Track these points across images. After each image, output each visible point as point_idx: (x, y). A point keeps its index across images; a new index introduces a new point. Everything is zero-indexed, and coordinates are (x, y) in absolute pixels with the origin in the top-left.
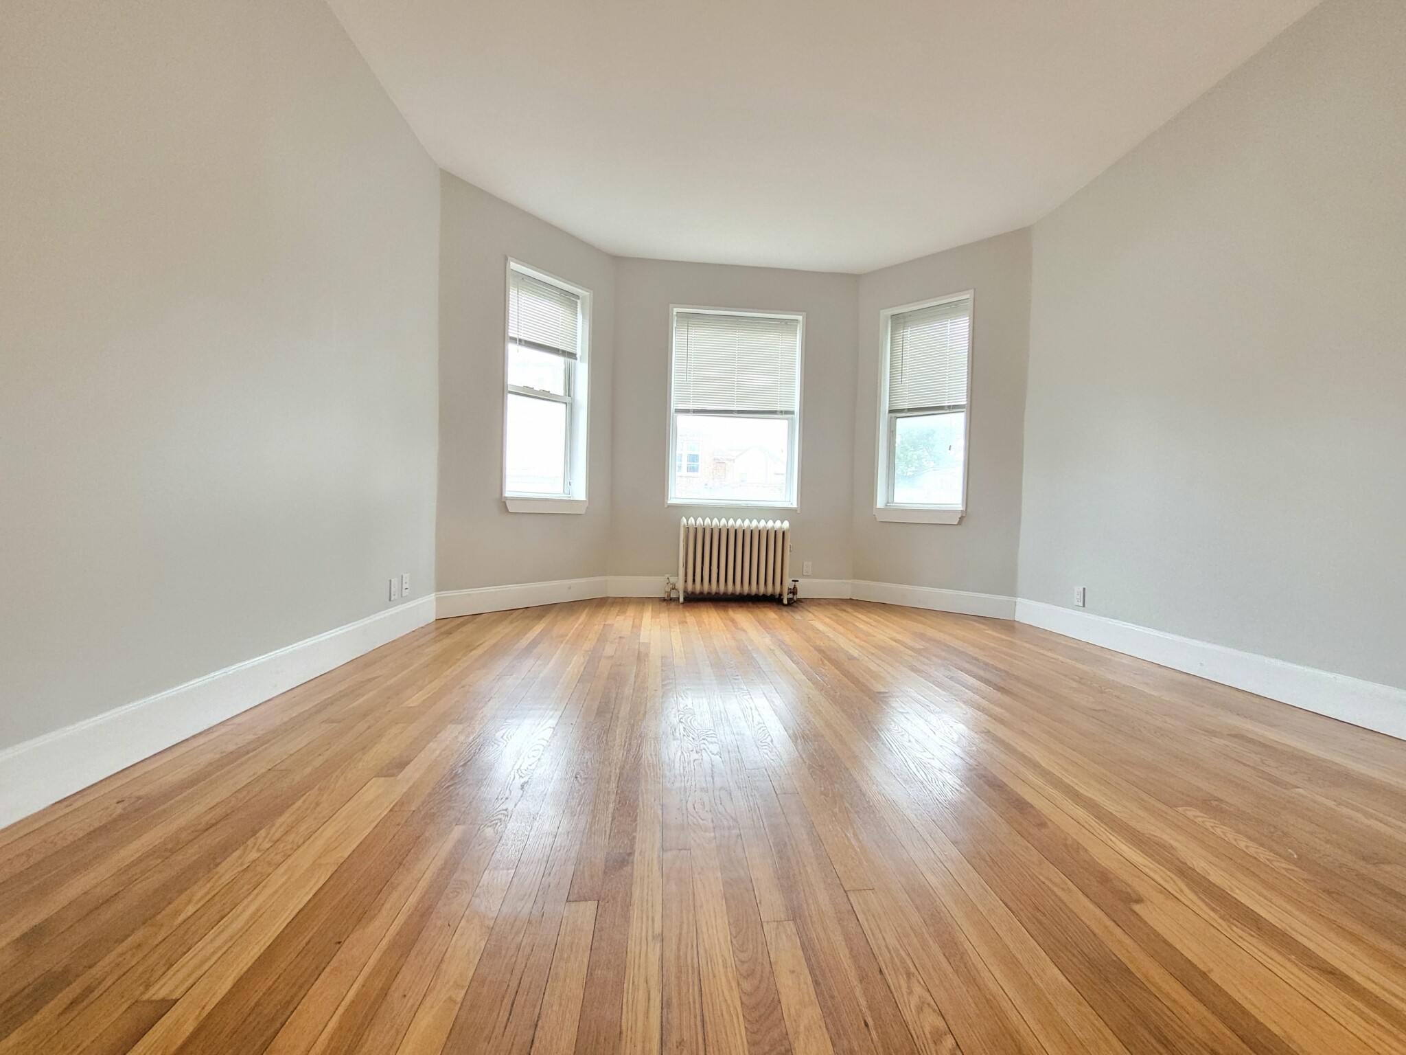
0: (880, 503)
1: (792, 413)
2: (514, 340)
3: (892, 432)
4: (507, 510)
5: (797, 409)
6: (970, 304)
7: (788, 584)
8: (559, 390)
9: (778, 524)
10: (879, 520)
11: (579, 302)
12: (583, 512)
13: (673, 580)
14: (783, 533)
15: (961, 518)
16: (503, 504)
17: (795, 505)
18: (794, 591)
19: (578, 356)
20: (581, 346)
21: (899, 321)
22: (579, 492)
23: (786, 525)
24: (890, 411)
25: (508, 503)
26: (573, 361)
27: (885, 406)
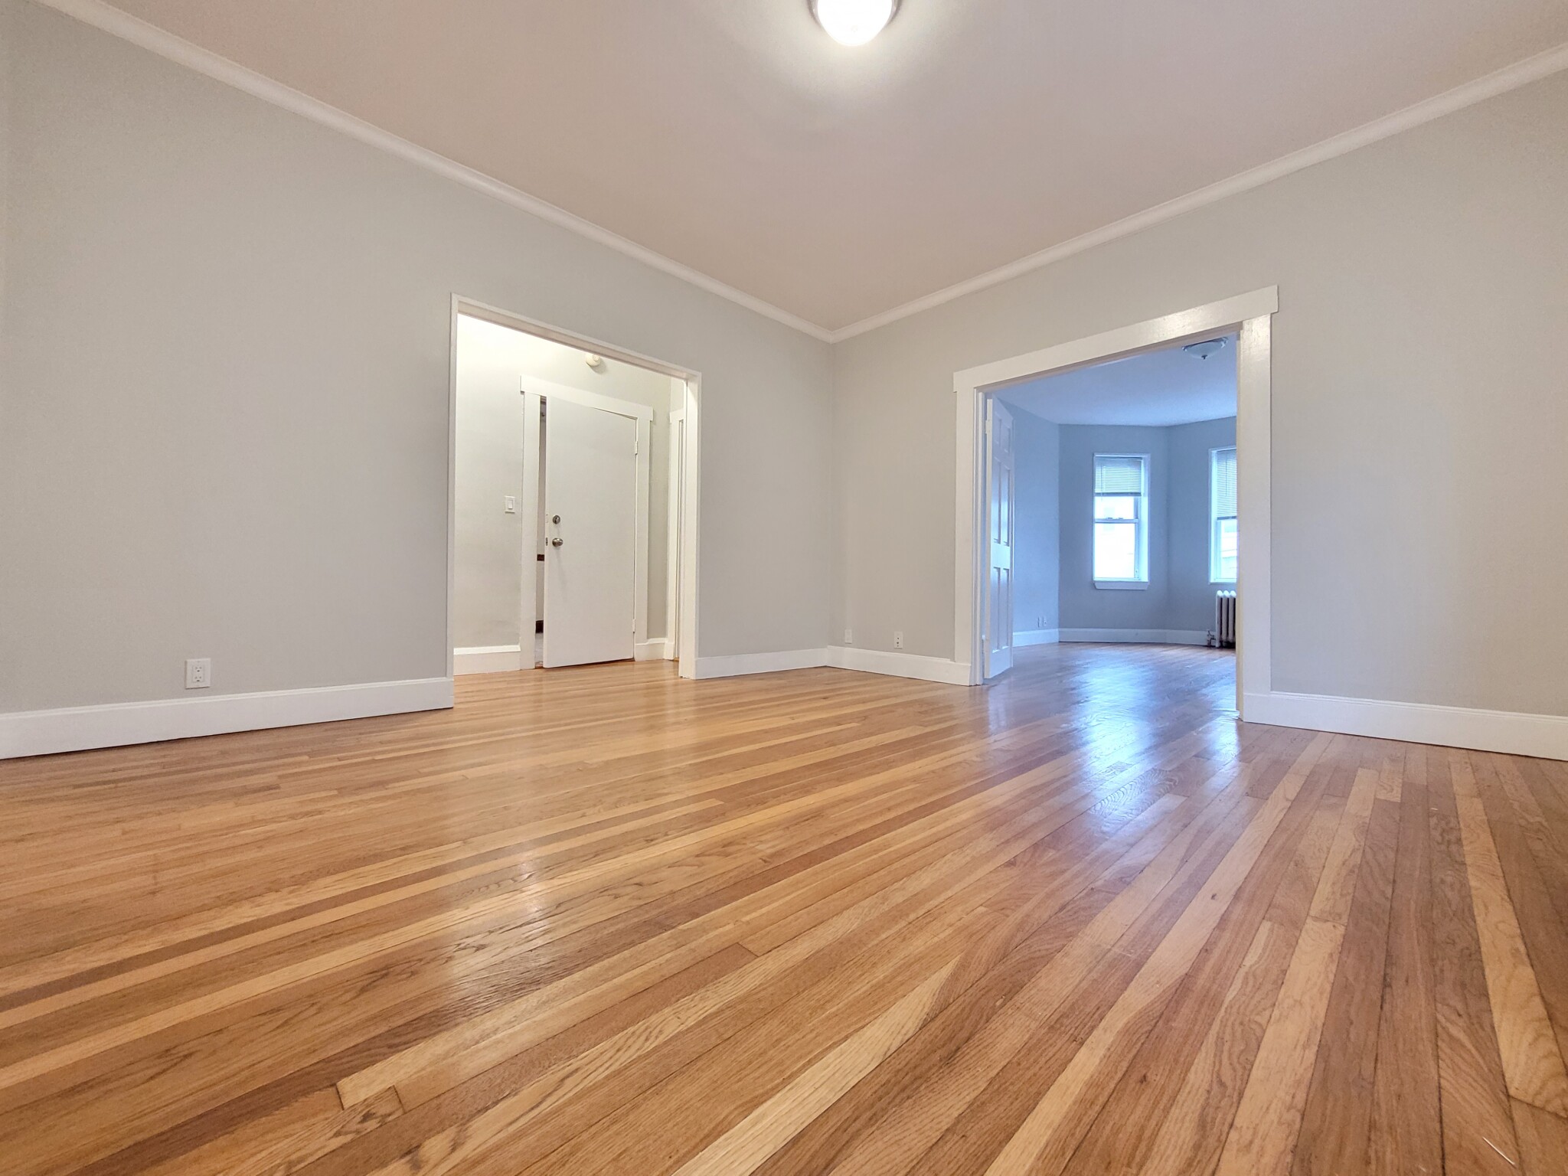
2: (1099, 494)
4: (1095, 587)
8: (1131, 516)
11: (1142, 461)
12: (1146, 589)
13: (1212, 633)
16: (1093, 584)
19: (1142, 494)
20: (1144, 488)
22: (1144, 577)
25: (1096, 584)
26: (1139, 497)
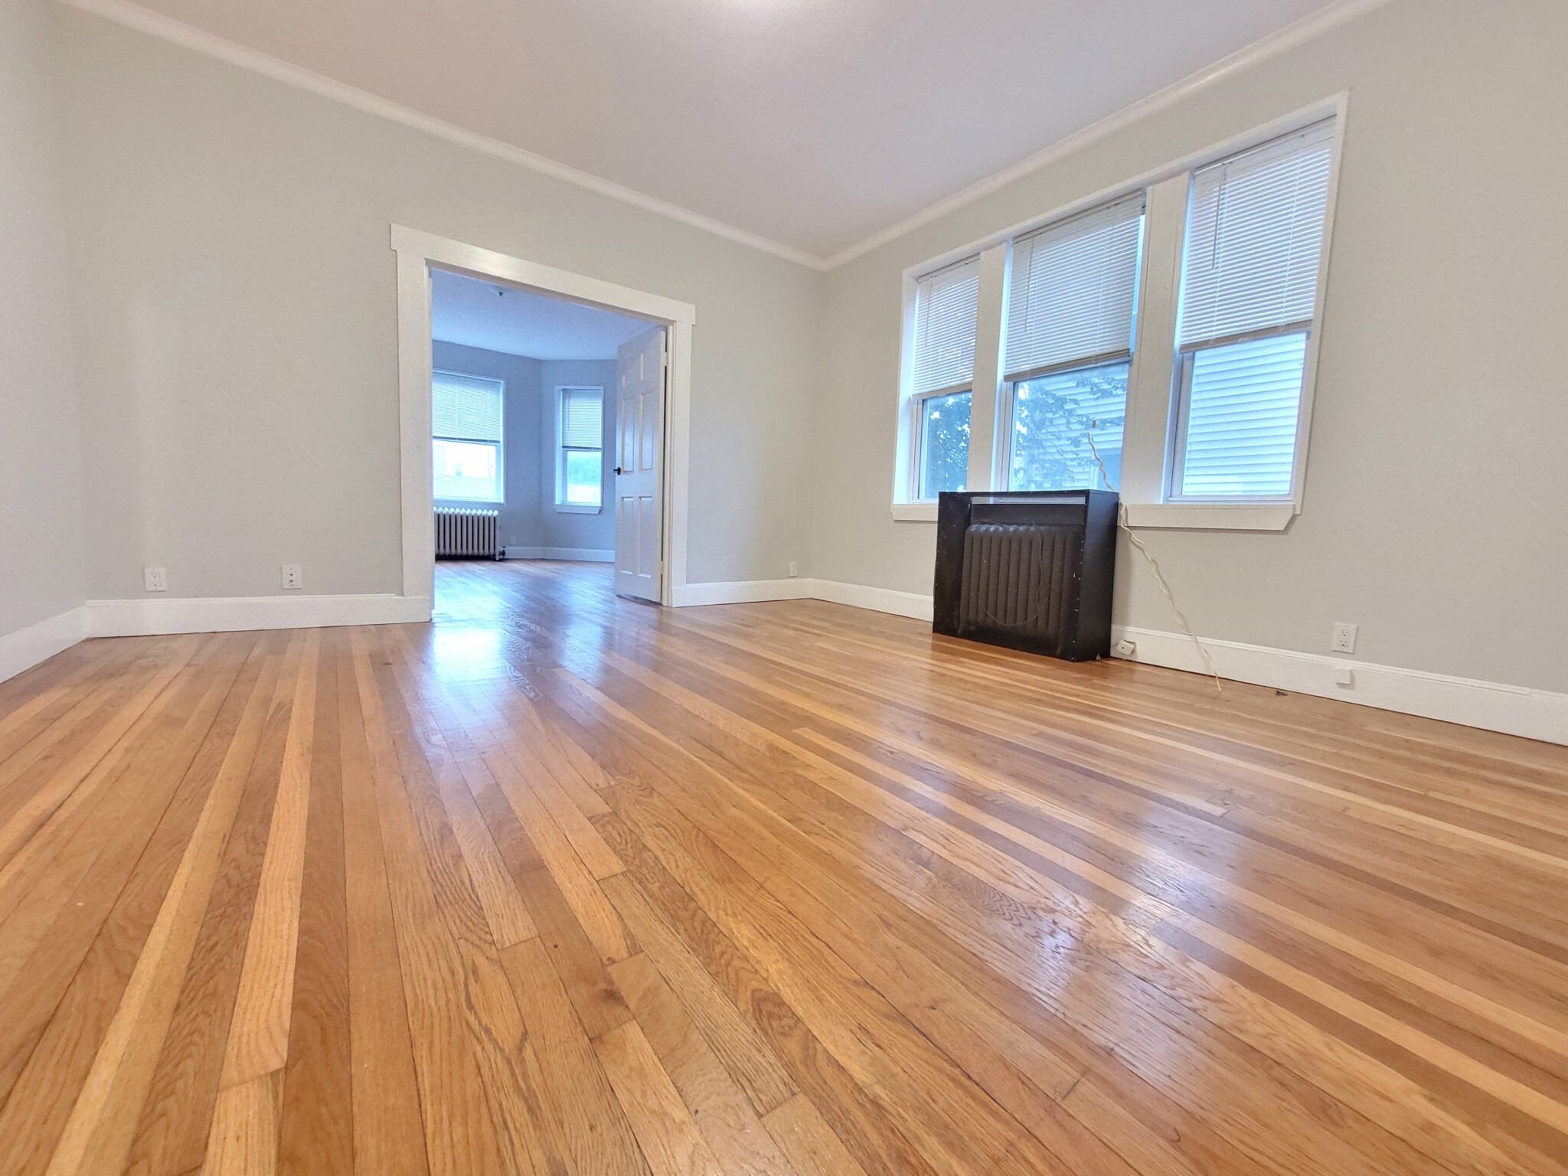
0: (558, 501)
1: (499, 442)
3: (565, 459)
5: (501, 439)
6: (602, 392)
7: (499, 549)
9: (490, 513)
10: (557, 511)
14: (495, 518)
15: (600, 511)
17: (502, 501)
18: (503, 553)
21: (567, 393)
23: (496, 513)
24: (563, 447)
27: (559, 443)
